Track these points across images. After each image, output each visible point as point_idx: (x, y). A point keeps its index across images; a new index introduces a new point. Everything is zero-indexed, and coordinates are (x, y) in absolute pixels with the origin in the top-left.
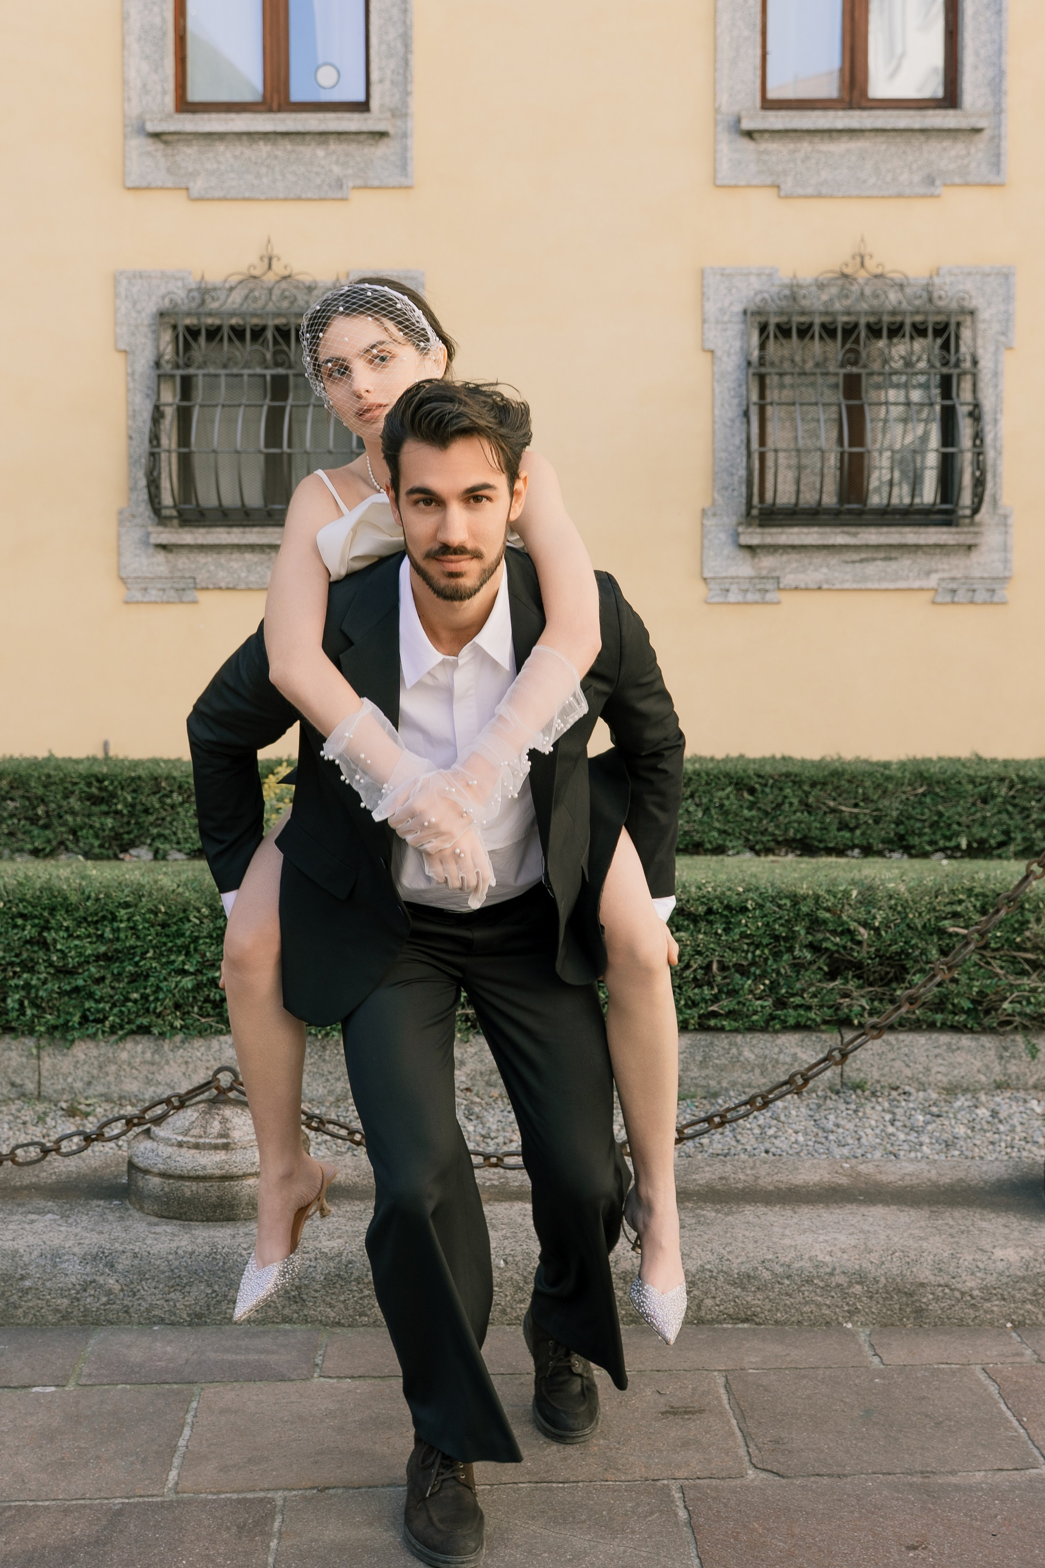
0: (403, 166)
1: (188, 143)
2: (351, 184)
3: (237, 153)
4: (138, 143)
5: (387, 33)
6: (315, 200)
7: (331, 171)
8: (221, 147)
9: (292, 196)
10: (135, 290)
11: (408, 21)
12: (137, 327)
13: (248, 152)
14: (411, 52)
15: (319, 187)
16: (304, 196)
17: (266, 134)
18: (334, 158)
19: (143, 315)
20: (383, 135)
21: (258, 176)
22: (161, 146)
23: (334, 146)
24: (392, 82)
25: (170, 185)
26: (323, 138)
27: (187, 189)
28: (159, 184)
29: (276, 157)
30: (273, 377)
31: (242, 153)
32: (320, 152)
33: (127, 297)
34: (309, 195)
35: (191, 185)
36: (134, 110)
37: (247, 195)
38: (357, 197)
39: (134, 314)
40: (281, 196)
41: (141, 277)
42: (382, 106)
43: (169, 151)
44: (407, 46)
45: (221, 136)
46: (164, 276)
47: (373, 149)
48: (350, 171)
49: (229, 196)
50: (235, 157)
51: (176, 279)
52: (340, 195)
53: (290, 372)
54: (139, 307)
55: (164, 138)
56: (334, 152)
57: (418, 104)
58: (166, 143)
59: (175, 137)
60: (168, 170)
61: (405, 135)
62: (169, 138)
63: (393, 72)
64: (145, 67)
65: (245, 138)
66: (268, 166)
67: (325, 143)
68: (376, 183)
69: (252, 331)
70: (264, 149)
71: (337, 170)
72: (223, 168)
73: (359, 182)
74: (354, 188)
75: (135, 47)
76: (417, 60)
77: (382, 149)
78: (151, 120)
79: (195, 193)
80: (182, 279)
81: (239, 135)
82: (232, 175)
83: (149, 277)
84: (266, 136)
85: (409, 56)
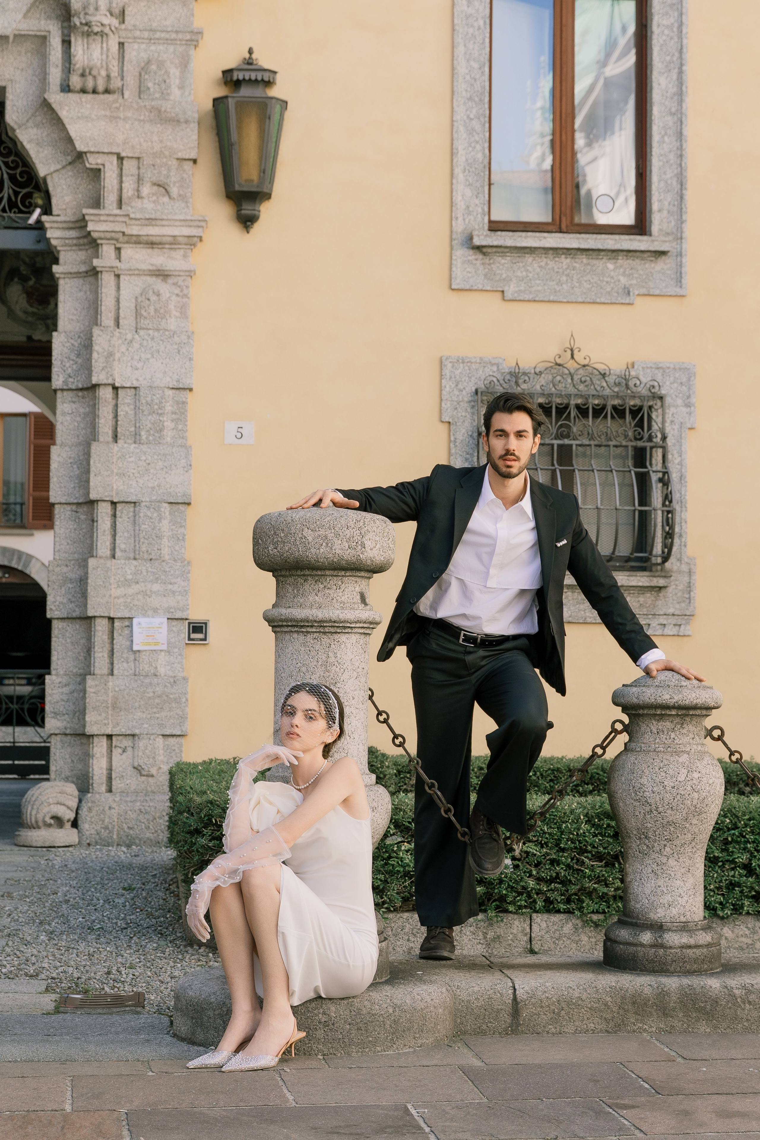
0: (679, 279)
1: (503, 255)
2: (637, 292)
3: (543, 264)
4: (462, 254)
5: (665, 173)
6: (608, 303)
7: (619, 281)
8: (529, 259)
9: (588, 300)
10: (457, 372)
11: (683, 165)
12: (458, 403)
13: (551, 264)
14: (686, 189)
15: (609, 293)
16: (598, 300)
17: (568, 249)
18: (622, 270)
19: (464, 393)
20: (663, 253)
21: (560, 283)
22: (481, 256)
23: (621, 261)
24: (669, 212)
25: (489, 288)
26: (614, 254)
27: (503, 292)
28: (480, 287)
29: (574, 269)
30: (559, 446)
31: (547, 264)
32: (610, 266)
33: (451, 378)
34: (603, 300)
35: (506, 289)
36: (459, 226)
37: (551, 298)
38: (639, 301)
39: (457, 393)
40: (580, 300)
41: (463, 363)
42: (661, 230)
43: (487, 261)
44: (682, 185)
45: (531, 250)
46: (483, 362)
47: (653, 265)
48: (634, 282)
49: (537, 299)
50: (540, 267)
51: (492, 364)
52: (627, 301)
53: (574, 443)
54: (460, 386)
55: (485, 250)
56: (621, 266)
57: (690, 230)
58: (484, 254)
59: (494, 250)
60: (485, 275)
61: (680, 254)
62: (489, 250)
63: (669, 204)
64: (468, 192)
65: (551, 252)
66: (568, 275)
67: (615, 258)
68: (657, 292)
69: (557, 407)
70: (565, 261)
71: (623, 280)
72: (531, 275)
73: (643, 291)
74: (638, 295)
75: (461, 177)
76: (689, 195)
77: (661, 265)
78: (478, 236)
79: (508, 295)
80: (498, 365)
81: (546, 250)
82: (538, 282)
83: (470, 362)
84: (568, 251)
85: (684, 192)
